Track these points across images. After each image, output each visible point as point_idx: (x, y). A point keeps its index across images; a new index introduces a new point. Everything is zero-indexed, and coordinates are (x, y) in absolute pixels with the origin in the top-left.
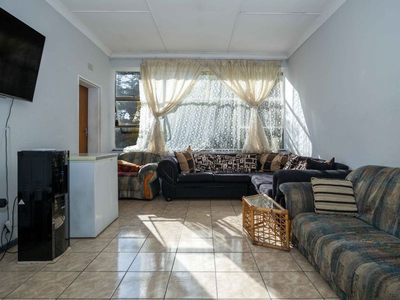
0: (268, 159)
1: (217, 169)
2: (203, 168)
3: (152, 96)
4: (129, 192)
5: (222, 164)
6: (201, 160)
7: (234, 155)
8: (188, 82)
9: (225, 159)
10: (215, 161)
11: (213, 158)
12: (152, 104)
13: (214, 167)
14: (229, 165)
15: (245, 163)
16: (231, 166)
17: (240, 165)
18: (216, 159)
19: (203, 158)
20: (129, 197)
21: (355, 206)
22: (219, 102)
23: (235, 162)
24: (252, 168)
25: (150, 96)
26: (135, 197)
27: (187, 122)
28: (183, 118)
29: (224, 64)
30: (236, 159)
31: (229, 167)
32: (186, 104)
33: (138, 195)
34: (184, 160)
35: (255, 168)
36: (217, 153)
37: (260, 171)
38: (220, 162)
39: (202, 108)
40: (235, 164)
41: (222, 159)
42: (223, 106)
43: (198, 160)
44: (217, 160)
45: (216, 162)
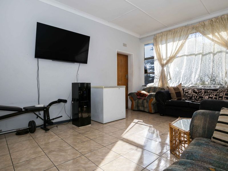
1: (200, 99)
2: (188, 98)
4: (143, 108)
5: (204, 96)
7: (216, 90)
8: (181, 42)
9: (207, 93)
10: (199, 93)
11: (198, 91)
12: (160, 59)
13: (198, 97)
14: (210, 97)
15: (224, 96)
16: (212, 98)
17: (219, 97)
18: (200, 93)
19: (189, 91)
20: (143, 110)
22: (203, 52)
23: (216, 95)
26: (145, 110)
29: (207, 23)
30: (217, 93)
31: (209, 99)
33: (146, 110)
34: (173, 92)
36: (202, 88)
38: (203, 94)
40: (216, 97)
41: (205, 92)
42: (206, 54)
43: (186, 93)
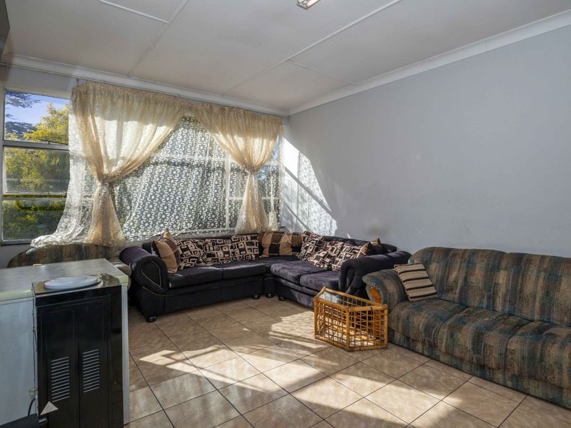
0: (273, 240)
1: (209, 259)
2: (194, 261)
3: (96, 147)
5: (215, 252)
6: (187, 249)
7: (228, 238)
8: (163, 131)
9: (217, 244)
10: (205, 248)
11: (202, 244)
12: (96, 160)
14: (225, 253)
15: (247, 247)
16: (228, 253)
17: (241, 250)
18: (205, 246)
19: (189, 246)
21: (433, 287)
22: (209, 163)
23: (232, 247)
24: (256, 253)
25: (92, 147)
27: (155, 191)
28: (150, 185)
29: (216, 110)
30: (232, 242)
31: (226, 255)
32: (156, 164)
34: (171, 252)
35: (258, 253)
36: (204, 235)
37: (264, 256)
38: (212, 249)
39: (182, 171)
40: (233, 250)
41: (214, 244)
42: (214, 170)
43: (183, 250)
44: (207, 246)
45: (206, 250)
